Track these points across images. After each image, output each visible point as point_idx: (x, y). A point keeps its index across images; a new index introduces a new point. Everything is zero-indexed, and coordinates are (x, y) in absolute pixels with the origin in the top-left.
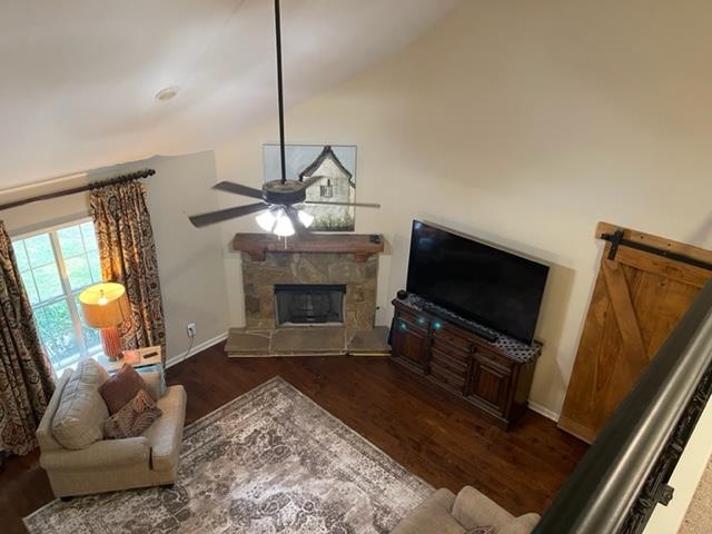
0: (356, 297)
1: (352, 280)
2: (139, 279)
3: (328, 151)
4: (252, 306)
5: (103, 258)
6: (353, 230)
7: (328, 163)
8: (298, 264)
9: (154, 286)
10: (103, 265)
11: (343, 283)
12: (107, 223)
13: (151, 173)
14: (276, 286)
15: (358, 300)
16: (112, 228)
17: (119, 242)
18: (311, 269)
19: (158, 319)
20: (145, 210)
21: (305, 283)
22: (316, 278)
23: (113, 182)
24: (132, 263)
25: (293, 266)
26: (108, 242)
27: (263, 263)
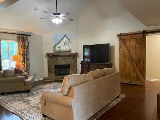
0: (73, 67)
1: (72, 63)
2: (25, 57)
3: (65, 36)
4: (50, 71)
5: (18, 50)
6: (71, 52)
7: (65, 38)
8: (60, 60)
9: (28, 59)
10: (18, 51)
11: (69, 64)
12: (20, 42)
13: (30, 35)
14: (55, 65)
15: (73, 68)
16: (21, 43)
17: (22, 47)
18: (63, 61)
19: (28, 68)
20: (28, 43)
21: (61, 64)
22: (64, 63)
23: (22, 35)
24: (24, 53)
25: (59, 60)
26: (20, 47)
27: (52, 60)
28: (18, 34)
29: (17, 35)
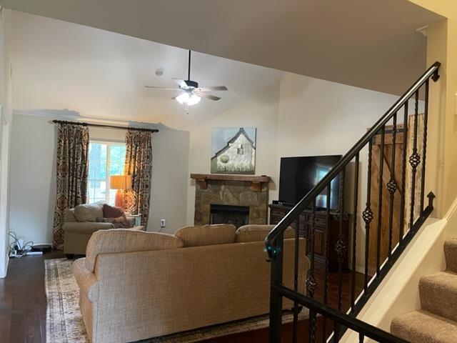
0: (255, 215)
1: (253, 203)
2: (140, 180)
3: (242, 131)
5: (126, 163)
6: (253, 172)
7: (241, 136)
8: (223, 192)
9: (147, 186)
10: (126, 166)
11: (247, 205)
12: (131, 146)
13: (157, 131)
14: (212, 205)
15: (256, 218)
16: (133, 149)
17: (135, 157)
18: (230, 195)
19: (146, 206)
20: (151, 147)
21: (226, 204)
22: (233, 202)
23: (139, 129)
24: (139, 171)
25: (221, 193)
26: (131, 156)
27: (206, 191)
28: (129, 129)
29: (127, 131)
